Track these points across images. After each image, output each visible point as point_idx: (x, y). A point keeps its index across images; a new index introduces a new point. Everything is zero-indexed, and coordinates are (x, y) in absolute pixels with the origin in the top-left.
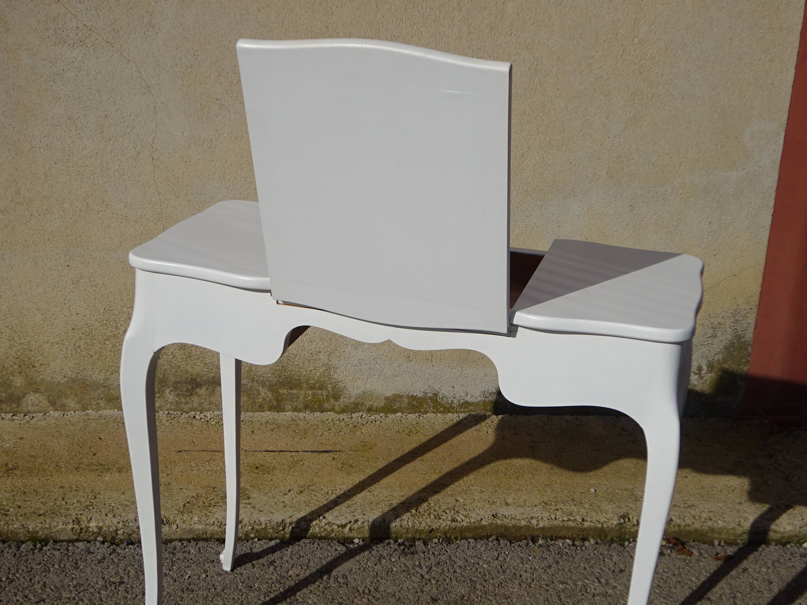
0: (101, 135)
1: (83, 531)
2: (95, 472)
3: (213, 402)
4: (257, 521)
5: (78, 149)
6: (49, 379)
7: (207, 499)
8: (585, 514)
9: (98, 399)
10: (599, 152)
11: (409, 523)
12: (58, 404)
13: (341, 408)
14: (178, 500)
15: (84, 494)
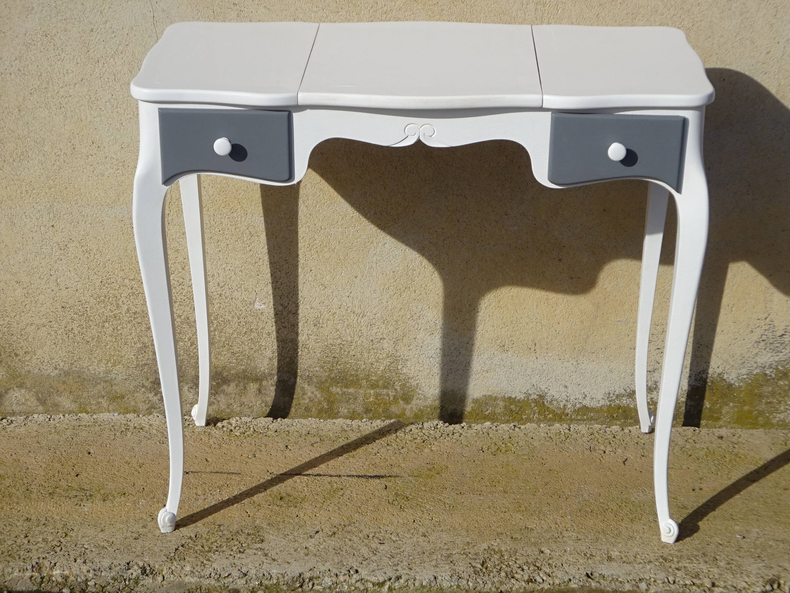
0: (87, 55)
1: (44, 580)
2: (73, 500)
3: (246, 403)
4: (266, 574)
5: (58, 75)
6: (36, 371)
7: (207, 540)
8: (717, 576)
9: (99, 397)
10: (763, 63)
11: (469, 583)
12: (49, 402)
13: (414, 413)
14: (170, 542)
15: (53, 531)
